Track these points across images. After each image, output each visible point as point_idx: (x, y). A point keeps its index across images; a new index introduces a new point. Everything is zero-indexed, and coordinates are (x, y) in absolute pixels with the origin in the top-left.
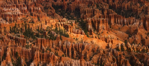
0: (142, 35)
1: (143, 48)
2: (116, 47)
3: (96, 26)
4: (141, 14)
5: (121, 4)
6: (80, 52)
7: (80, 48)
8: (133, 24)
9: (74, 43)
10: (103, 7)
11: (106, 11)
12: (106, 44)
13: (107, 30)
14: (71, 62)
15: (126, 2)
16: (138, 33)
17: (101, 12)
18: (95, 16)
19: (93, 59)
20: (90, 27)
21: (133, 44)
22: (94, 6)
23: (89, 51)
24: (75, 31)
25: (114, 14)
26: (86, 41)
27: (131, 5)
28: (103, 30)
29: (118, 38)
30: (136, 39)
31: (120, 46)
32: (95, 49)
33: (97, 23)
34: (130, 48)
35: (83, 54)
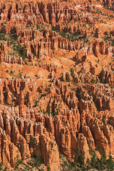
0: (91, 62)
1: (92, 78)
2: (59, 77)
3: (37, 52)
4: (91, 37)
5: (67, 25)
6: (19, 93)
7: (18, 87)
8: (81, 49)
9: (8, 79)
10: (44, 28)
11: (48, 33)
12: (48, 73)
13: (49, 56)
14: (4, 111)
15: (72, 22)
16: (86, 60)
17: (42, 34)
18: (35, 40)
19: (40, 104)
20: (29, 52)
21: (80, 73)
22: (34, 27)
23: (33, 90)
24: (9, 59)
25: (58, 37)
26: (27, 75)
27: (78, 26)
28: (44, 55)
29: (63, 66)
30: (84, 67)
31: (65, 75)
32: (42, 87)
33: (37, 48)
34: (77, 78)
35: (23, 97)
